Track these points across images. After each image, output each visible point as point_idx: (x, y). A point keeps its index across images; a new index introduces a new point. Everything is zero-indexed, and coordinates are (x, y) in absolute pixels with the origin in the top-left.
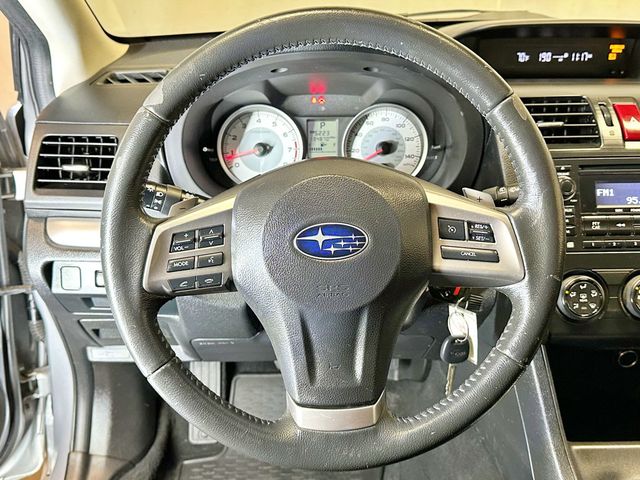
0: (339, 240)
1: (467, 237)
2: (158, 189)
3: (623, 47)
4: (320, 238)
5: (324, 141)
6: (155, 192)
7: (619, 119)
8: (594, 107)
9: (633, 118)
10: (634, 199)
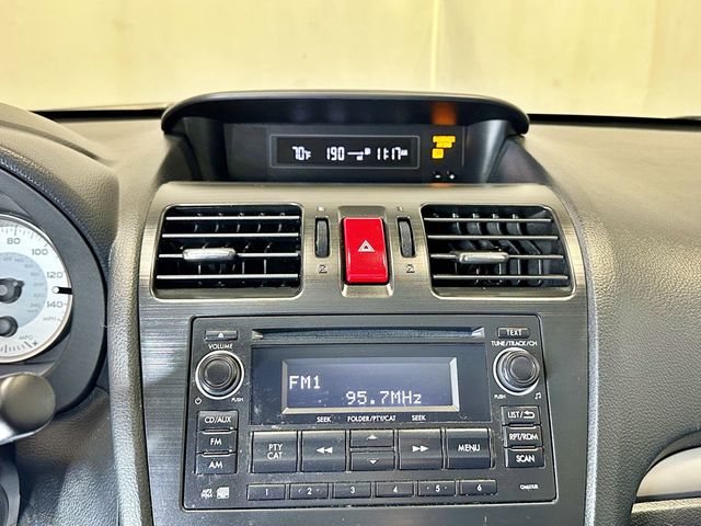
3: (452, 139)
7: (343, 244)
8: (307, 222)
9: (366, 243)
10: (360, 394)
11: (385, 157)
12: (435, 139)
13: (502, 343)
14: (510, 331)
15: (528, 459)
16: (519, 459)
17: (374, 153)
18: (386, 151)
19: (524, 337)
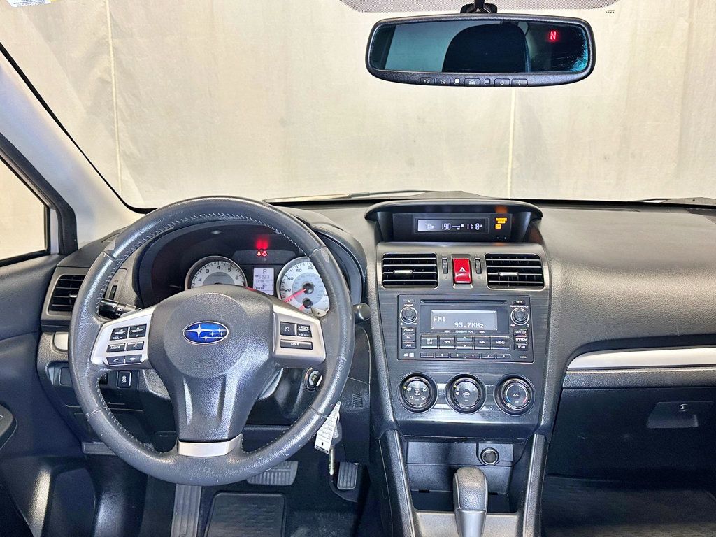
0: (211, 332)
1: (296, 334)
2: (119, 306)
3: (506, 219)
4: (199, 330)
5: (265, 283)
6: (117, 308)
7: (453, 268)
8: (439, 261)
9: (462, 268)
10: (460, 324)
11: (471, 228)
12: (497, 219)
13: (515, 306)
14: (518, 302)
15: (523, 347)
16: (519, 347)
17: (466, 226)
18: (471, 225)
19: (523, 304)
